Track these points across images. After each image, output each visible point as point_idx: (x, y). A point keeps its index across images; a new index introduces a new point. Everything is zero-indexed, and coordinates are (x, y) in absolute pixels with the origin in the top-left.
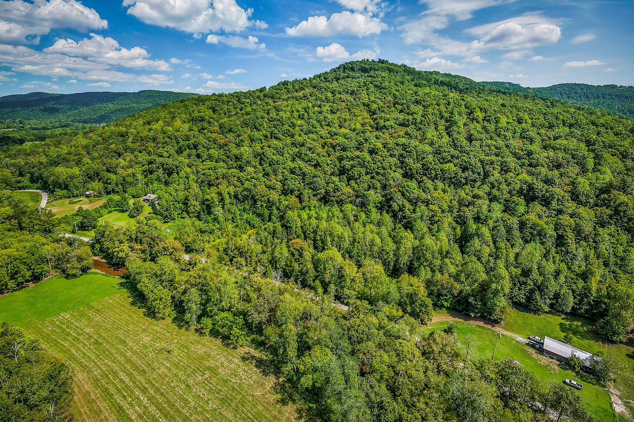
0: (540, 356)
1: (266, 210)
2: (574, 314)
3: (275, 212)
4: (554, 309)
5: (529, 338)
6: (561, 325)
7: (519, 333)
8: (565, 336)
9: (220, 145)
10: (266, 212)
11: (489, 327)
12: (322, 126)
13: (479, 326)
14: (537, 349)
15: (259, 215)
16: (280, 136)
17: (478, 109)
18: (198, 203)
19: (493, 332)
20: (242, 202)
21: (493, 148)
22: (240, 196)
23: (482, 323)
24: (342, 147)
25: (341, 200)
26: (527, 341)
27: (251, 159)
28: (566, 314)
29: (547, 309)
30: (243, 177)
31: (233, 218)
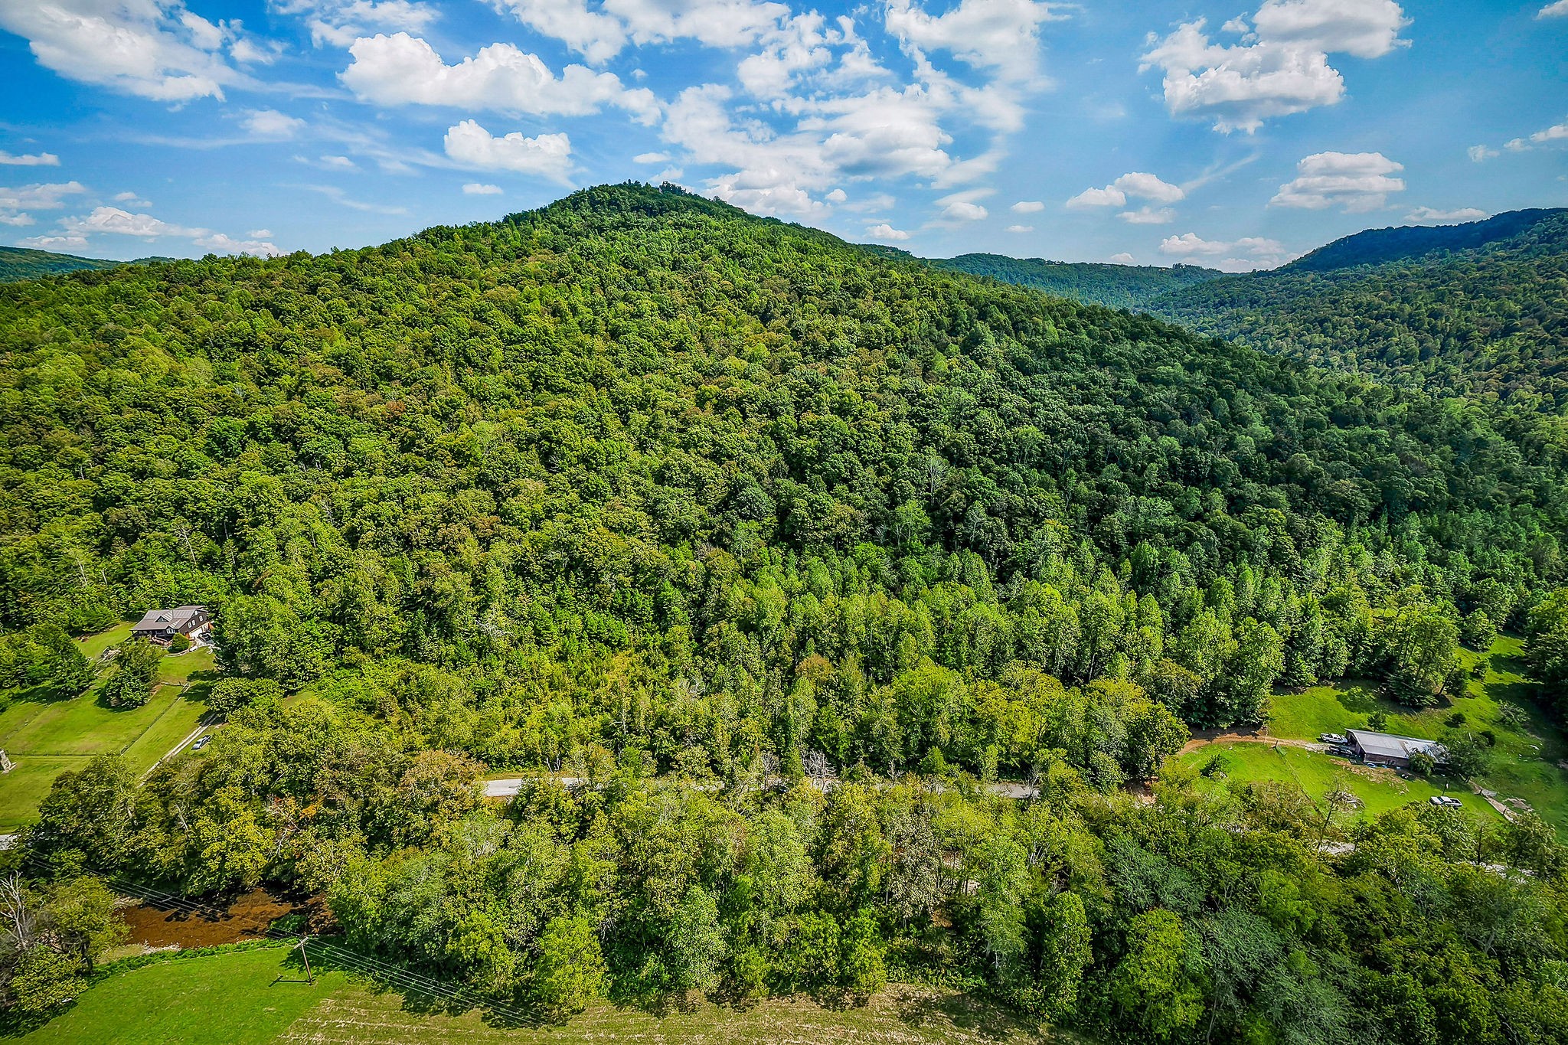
0: (1363, 768)
1: (639, 596)
2: (1350, 677)
3: (672, 593)
4: (1322, 679)
5: (1321, 740)
7: (1298, 734)
8: (1371, 721)
9: (375, 422)
10: (645, 602)
11: (1249, 739)
13: (1237, 744)
14: (1350, 757)
15: (619, 612)
16: (562, 381)
18: (392, 609)
19: (1265, 747)
20: (545, 581)
22: (536, 568)
23: (1234, 735)
24: (759, 403)
25: (838, 537)
26: (1326, 747)
27: (512, 454)
28: (1335, 678)
29: (1315, 680)
30: (523, 511)
31: (537, 633)
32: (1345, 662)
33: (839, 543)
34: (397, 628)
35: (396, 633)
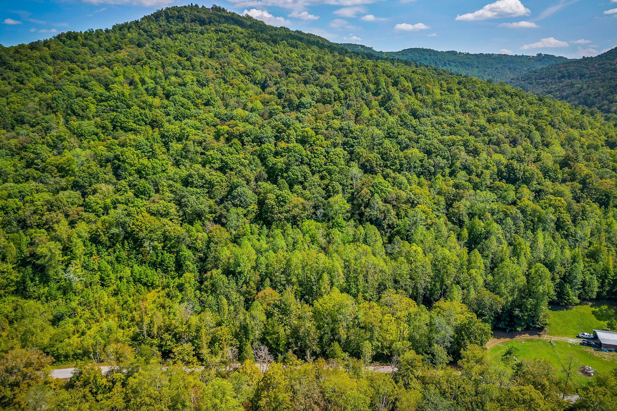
0: (601, 353)
1: (167, 255)
2: (599, 300)
3: (187, 253)
4: (583, 300)
5: (578, 337)
6: (594, 313)
7: (566, 334)
8: (608, 324)
10: (170, 259)
11: (536, 337)
12: (196, 105)
13: (528, 340)
14: (594, 346)
15: (154, 265)
16: (131, 124)
17: (402, 79)
18: (10, 266)
19: (544, 342)
20: (110, 247)
21: (445, 125)
22: (104, 238)
23: (527, 335)
24: (252, 137)
26: (580, 341)
27: (95, 168)
28: (591, 300)
29: (578, 301)
30: (98, 204)
31: (102, 279)
32: (596, 290)
33: (295, 221)
34: (12, 277)
35: (12, 281)
